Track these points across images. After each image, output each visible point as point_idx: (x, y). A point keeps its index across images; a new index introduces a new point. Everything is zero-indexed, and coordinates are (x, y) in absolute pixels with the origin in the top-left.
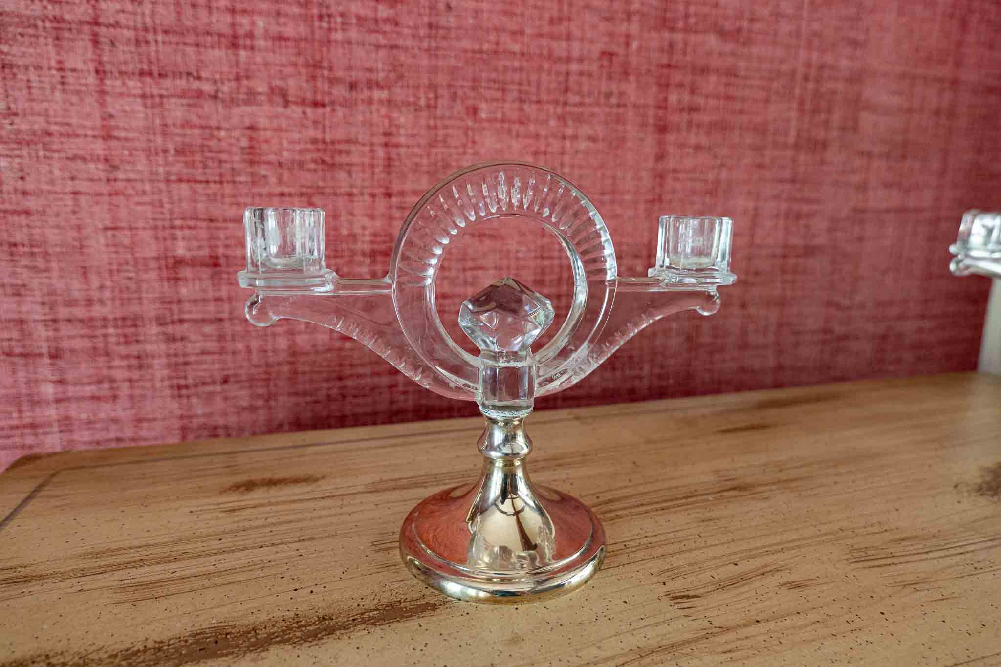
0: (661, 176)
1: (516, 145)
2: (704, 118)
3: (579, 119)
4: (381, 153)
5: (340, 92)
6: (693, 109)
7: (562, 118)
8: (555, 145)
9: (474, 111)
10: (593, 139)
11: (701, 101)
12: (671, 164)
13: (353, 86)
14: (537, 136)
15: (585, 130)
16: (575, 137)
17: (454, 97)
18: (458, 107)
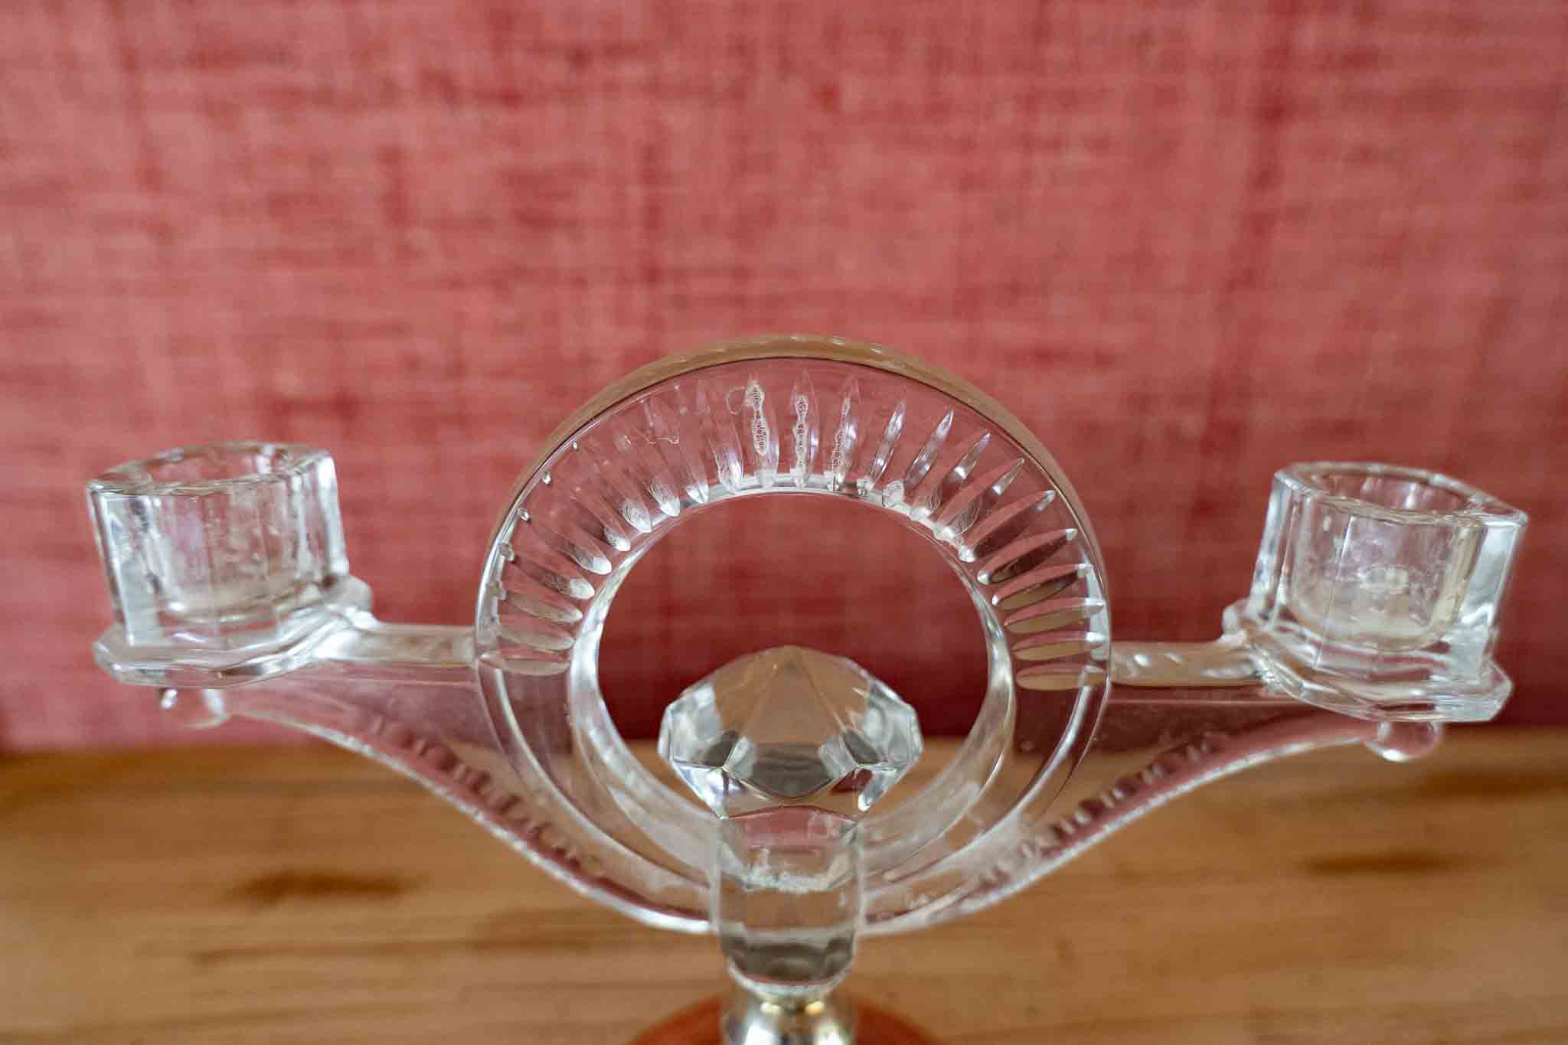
0: (1258, 225)
1: (920, 166)
2: (1388, 80)
3: (1069, 100)
4: (636, 194)
5: (555, 70)
6: (1360, 59)
7: (1029, 102)
8: (1010, 162)
9: (828, 96)
10: (1100, 144)
11: (1381, 38)
12: (1289, 193)
13: (579, 57)
14: (967, 145)
15: (1083, 124)
16: (1055, 144)
17: (786, 67)
18: (796, 90)
